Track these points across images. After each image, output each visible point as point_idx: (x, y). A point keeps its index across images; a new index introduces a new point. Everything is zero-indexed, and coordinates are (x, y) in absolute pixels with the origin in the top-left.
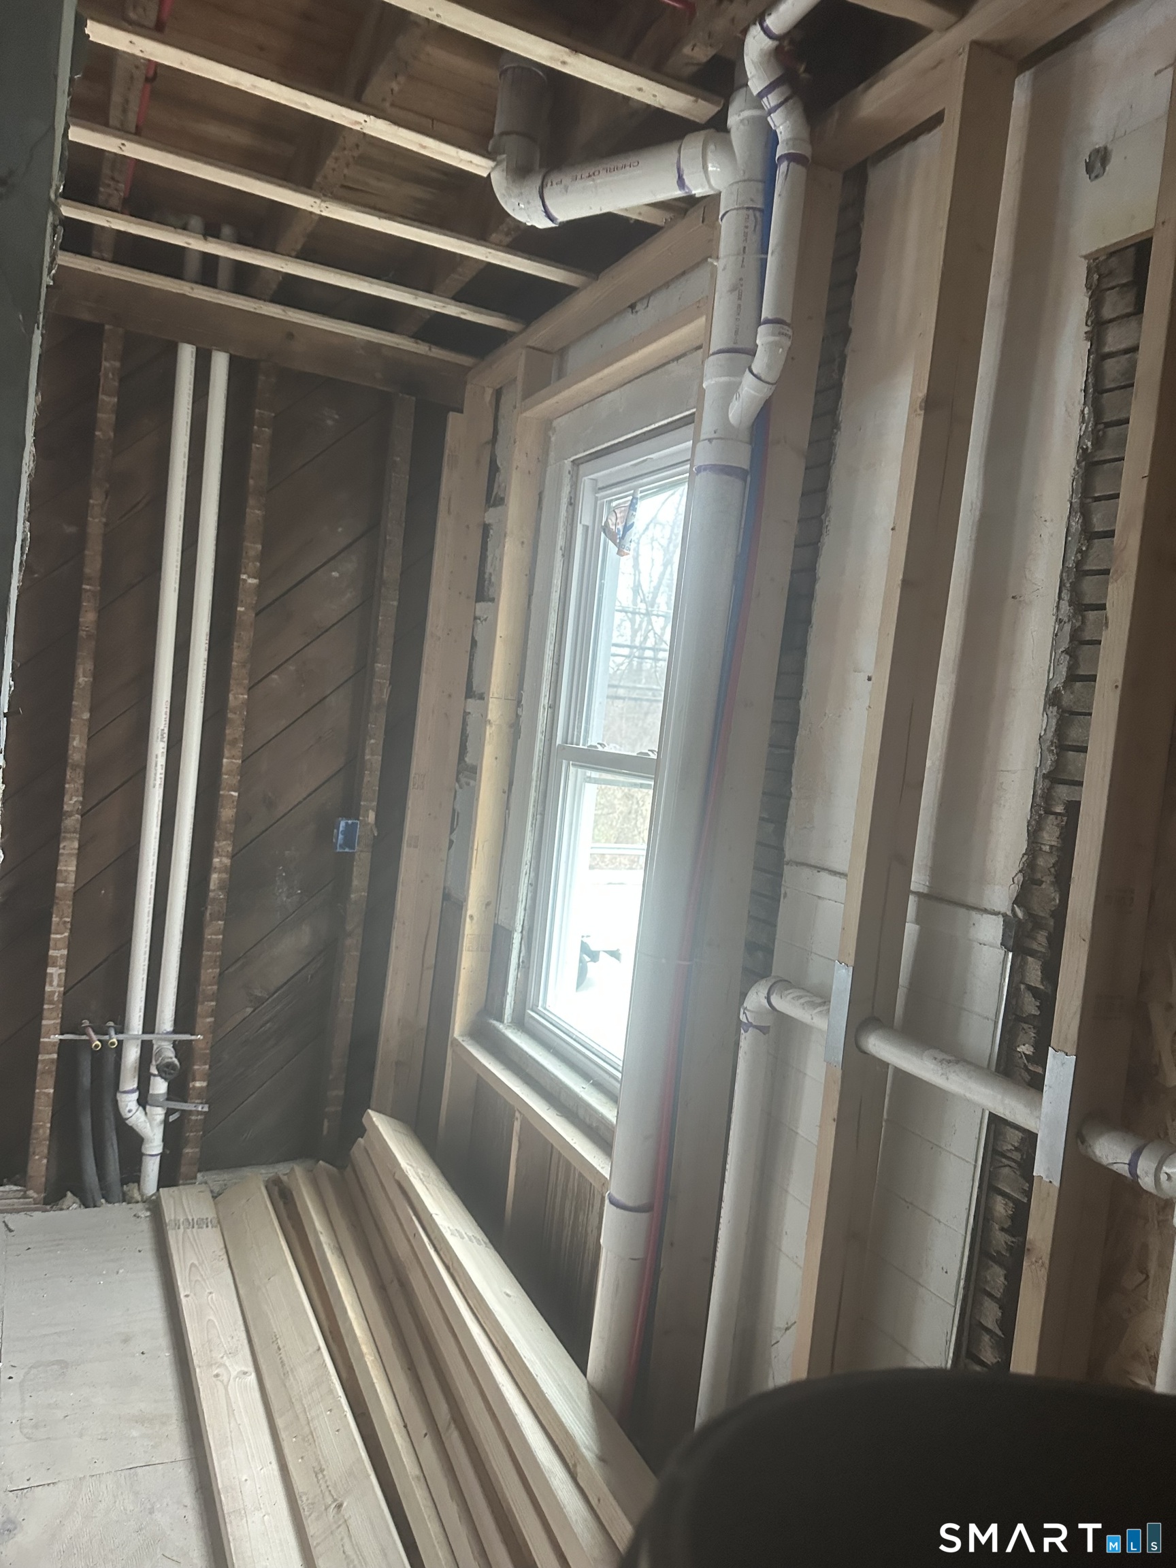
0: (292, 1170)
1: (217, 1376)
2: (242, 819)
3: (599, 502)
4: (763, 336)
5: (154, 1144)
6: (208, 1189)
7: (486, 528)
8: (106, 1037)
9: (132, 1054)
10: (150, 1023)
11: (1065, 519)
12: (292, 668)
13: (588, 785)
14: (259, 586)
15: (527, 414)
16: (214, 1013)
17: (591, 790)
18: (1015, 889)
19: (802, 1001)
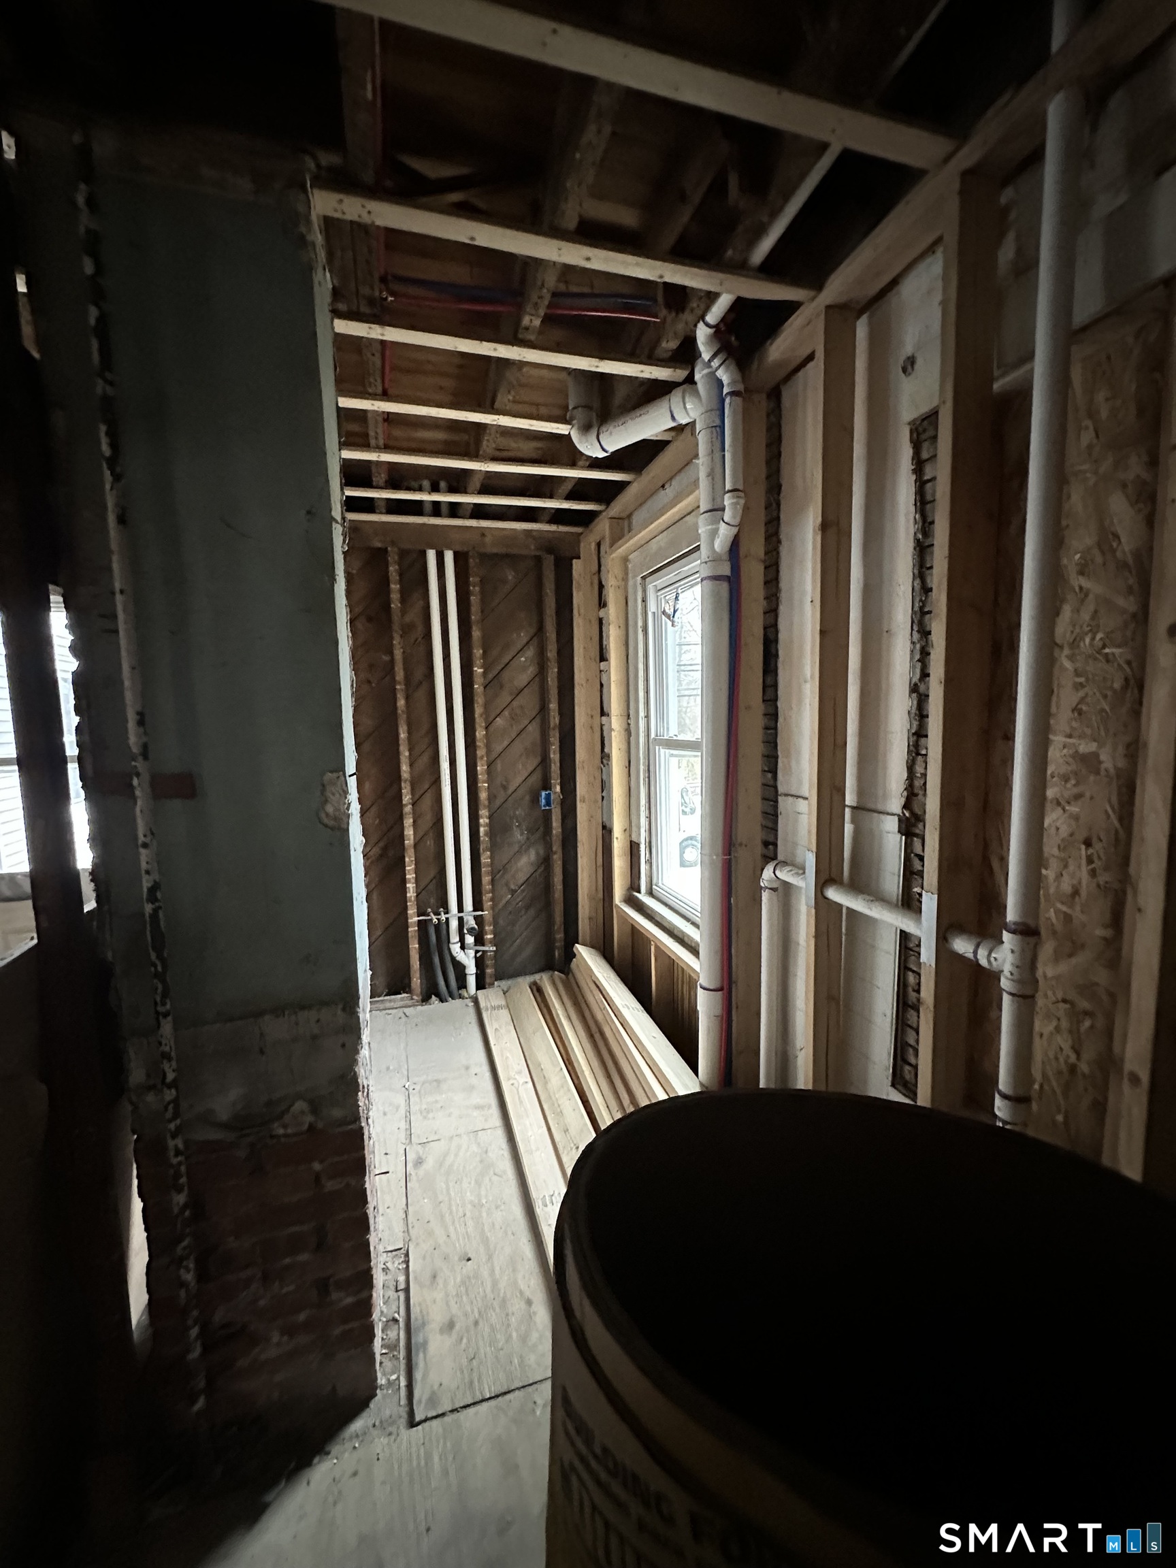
0: (542, 977)
1: (512, 1084)
2: (491, 798)
3: (659, 598)
4: (728, 501)
5: (471, 969)
6: (501, 990)
7: (601, 621)
8: (439, 917)
9: (454, 924)
10: (461, 909)
11: (911, 583)
12: (506, 713)
13: (671, 759)
14: (484, 672)
15: (614, 555)
16: (492, 899)
17: (674, 761)
18: (903, 801)
19: (793, 872)
